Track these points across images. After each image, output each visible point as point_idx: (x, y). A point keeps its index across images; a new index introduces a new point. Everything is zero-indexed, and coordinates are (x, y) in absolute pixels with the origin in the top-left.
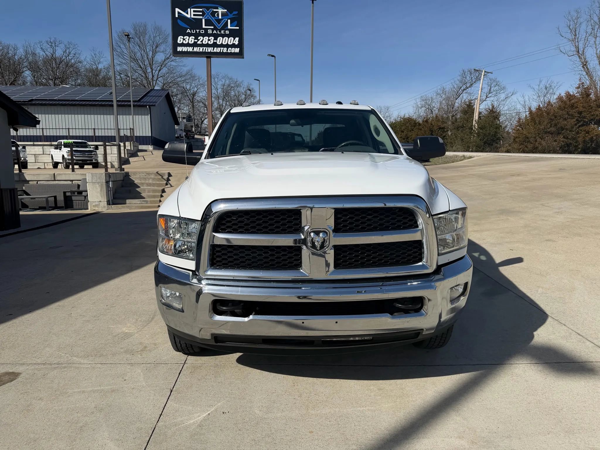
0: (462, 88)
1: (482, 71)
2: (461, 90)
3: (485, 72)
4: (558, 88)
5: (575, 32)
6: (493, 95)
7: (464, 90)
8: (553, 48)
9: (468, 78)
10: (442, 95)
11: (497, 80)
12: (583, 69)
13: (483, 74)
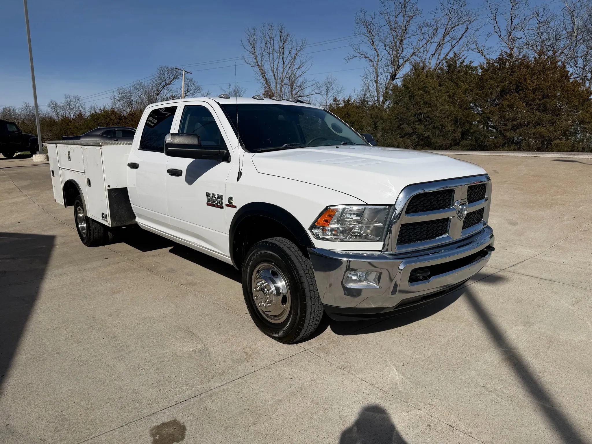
0: (162, 85)
1: (183, 71)
2: (160, 87)
3: (185, 71)
4: (244, 92)
5: (254, 47)
6: (191, 94)
7: (164, 86)
8: (240, 58)
9: (166, 75)
10: (139, 89)
11: (193, 80)
12: (263, 79)
13: (183, 73)
